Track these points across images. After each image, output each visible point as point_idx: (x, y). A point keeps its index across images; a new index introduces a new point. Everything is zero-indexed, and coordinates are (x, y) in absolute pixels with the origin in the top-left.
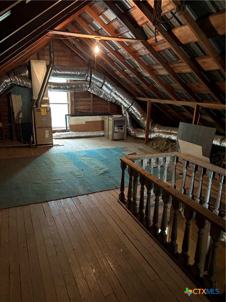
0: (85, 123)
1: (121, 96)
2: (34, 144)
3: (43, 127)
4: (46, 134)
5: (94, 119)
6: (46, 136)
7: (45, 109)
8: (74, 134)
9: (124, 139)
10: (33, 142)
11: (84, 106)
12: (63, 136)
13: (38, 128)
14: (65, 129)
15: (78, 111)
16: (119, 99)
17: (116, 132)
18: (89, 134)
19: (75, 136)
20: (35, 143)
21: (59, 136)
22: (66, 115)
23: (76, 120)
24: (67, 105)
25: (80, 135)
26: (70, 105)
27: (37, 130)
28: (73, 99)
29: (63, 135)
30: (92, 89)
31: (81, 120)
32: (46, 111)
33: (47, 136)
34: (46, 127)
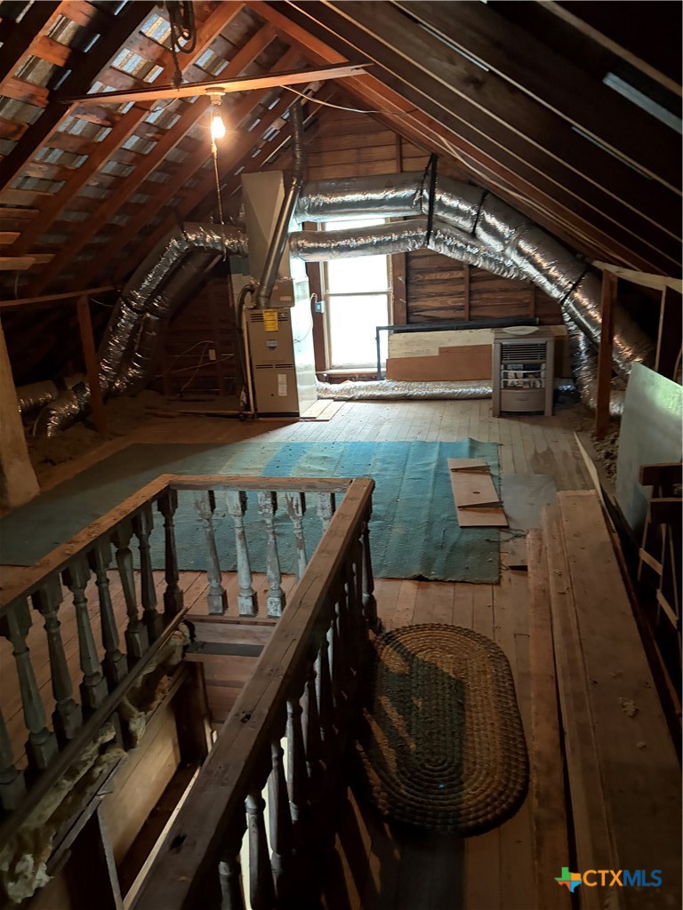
0: (436, 353)
1: (539, 258)
2: (249, 412)
3: (270, 366)
4: (280, 386)
5: (469, 341)
6: (280, 391)
7: (276, 314)
8: (390, 387)
9: (542, 413)
10: (247, 407)
11: (444, 298)
12: (360, 393)
13: (259, 367)
14: (376, 370)
15: (423, 314)
16: (530, 269)
17: (514, 387)
18: (439, 389)
19: (394, 393)
20: (252, 409)
21: (348, 391)
22: (379, 329)
23: (407, 344)
24: (385, 297)
25: (411, 392)
26: (392, 296)
27: (257, 373)
28: (400, 279)
29: (360, 389)
30: (437, 242)
31: (427, 342)
32: (276, 318)
33: (282, 391)
34: (279, 366)
